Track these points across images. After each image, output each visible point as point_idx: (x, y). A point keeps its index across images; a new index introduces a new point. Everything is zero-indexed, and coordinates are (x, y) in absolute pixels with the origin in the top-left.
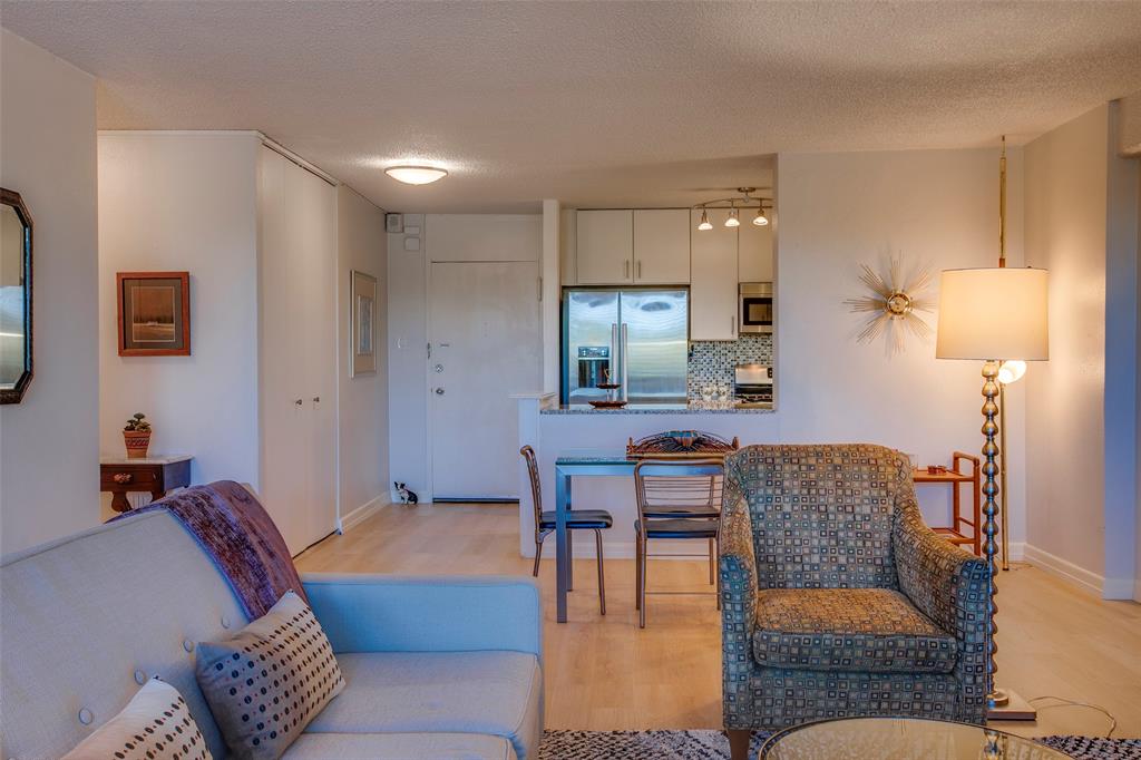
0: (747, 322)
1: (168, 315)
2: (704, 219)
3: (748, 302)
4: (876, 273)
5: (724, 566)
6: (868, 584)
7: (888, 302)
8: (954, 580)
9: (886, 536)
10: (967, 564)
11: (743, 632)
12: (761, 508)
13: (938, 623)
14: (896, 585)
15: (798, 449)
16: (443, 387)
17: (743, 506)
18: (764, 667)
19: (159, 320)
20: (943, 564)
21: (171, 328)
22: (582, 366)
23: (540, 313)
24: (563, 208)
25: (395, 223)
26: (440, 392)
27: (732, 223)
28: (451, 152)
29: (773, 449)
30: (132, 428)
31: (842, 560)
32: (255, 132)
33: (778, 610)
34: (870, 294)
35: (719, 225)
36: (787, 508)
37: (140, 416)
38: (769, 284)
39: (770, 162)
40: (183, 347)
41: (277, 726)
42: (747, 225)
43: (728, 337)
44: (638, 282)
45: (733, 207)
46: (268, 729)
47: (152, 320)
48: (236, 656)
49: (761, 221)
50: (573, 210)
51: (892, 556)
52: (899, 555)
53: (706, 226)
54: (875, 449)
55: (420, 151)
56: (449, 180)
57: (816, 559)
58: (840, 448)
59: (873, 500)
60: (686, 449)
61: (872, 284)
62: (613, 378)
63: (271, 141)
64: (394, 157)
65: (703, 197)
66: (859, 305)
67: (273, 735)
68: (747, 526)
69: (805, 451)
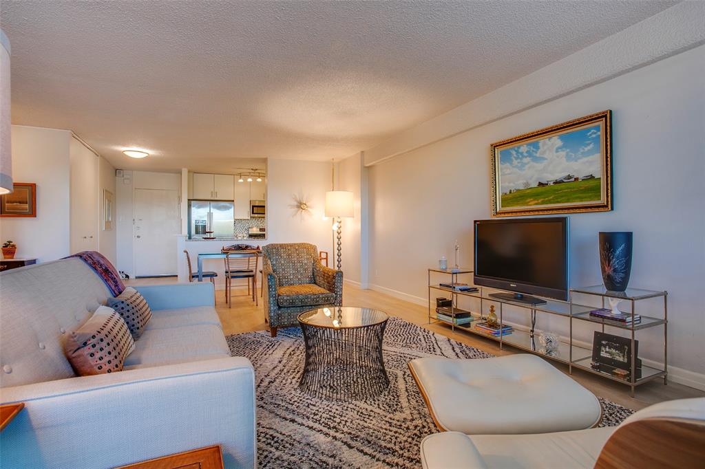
0: (253, 213)
1: (25, 200)
2: (240, 178)
3: (253, 207)
4: (297, 196)
5: (269, 277)
6: (307, 283)
7: (300, 205)
8: (334, 277)
9: (311, 269)
10: (337, 273)
11: (275, 297)
12: (274, 263)
13: (329, 290)
14: (315, 283)
15: (285, 244)
16: (139, 235)
17: (269, 262)
18: (282, 307)
19: (20, 203)
20: (330, 274)
21: (27, 206)
22: (197, 227)
23: (179, 208)
24: (189, 172)
25: (120, 173)
26: (138, 237)
27: (250, 180)
28: (152, 148)
29: (277, 245)
30: (6, 246)
31: (299, 277)
32: (69, 131)
33: (284, 291)
34: (296, 203)
35: (245, 181)
36: (283, 262)
37: (10, 242)
38: (264, 201)
39: (265, 161)
40: (33, 213)
41: (139, 325)
42: (255, 181)
43: (247, 218)
44: (216, 199)
45: (249, 175)
46: (136, 326)
47: (16, 202)
48: (123, 302)
49: (259, 180)
50: (192, 172)
51: (313, 275)
52: (316, 274)
53: (241, 181)
54: (307, 244)
55: (139, 145)
56: (149, 158)
57: (292, 277)
58: (297, 244)
59: (307, 259)
60: (243, 249)
61: (296, 201)
62: (208, 230)
63: (76, 135)
64: (127, 146)
65: (239, 171)
66: (292, 206)
67: (138, 328)
68: (271, 268)
69: (288, 245)
